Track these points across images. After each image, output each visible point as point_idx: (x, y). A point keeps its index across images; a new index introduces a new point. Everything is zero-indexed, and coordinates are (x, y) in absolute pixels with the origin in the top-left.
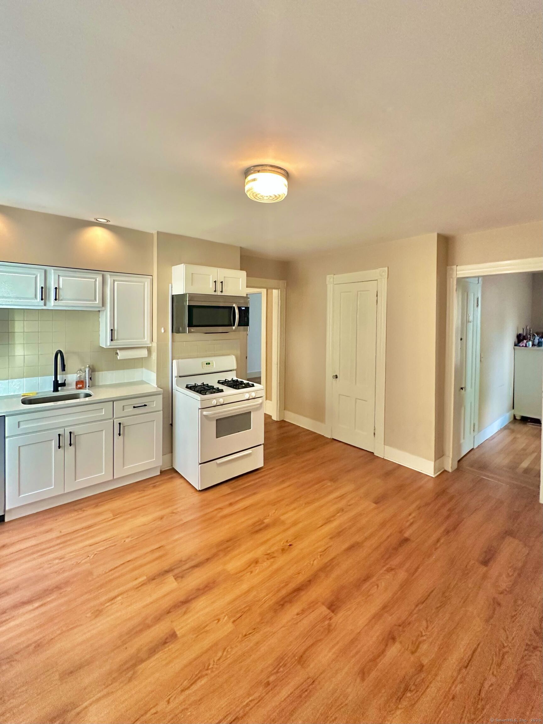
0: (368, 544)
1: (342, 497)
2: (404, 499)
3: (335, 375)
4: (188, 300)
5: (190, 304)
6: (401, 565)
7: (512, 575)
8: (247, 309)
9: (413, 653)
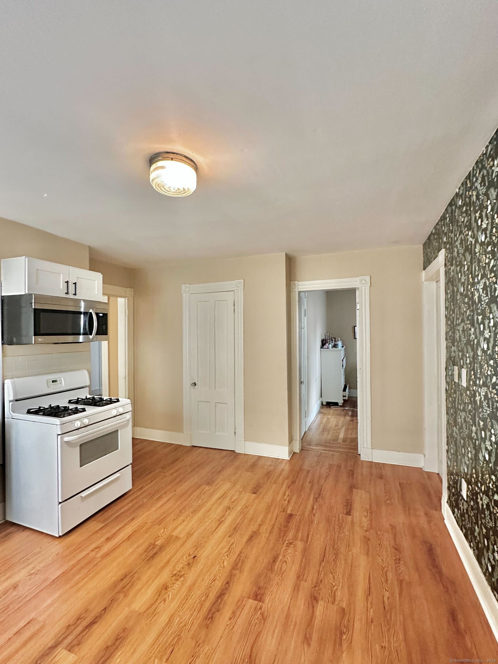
0: (264, 528)
1: (223, 497)
2: (275, 483)
3: (193, 382)
4: (33, 302)
5: (37, 307)
6: (295, 538)
7: (367, 516)
8: (105, 315)
9: (333, 603)
